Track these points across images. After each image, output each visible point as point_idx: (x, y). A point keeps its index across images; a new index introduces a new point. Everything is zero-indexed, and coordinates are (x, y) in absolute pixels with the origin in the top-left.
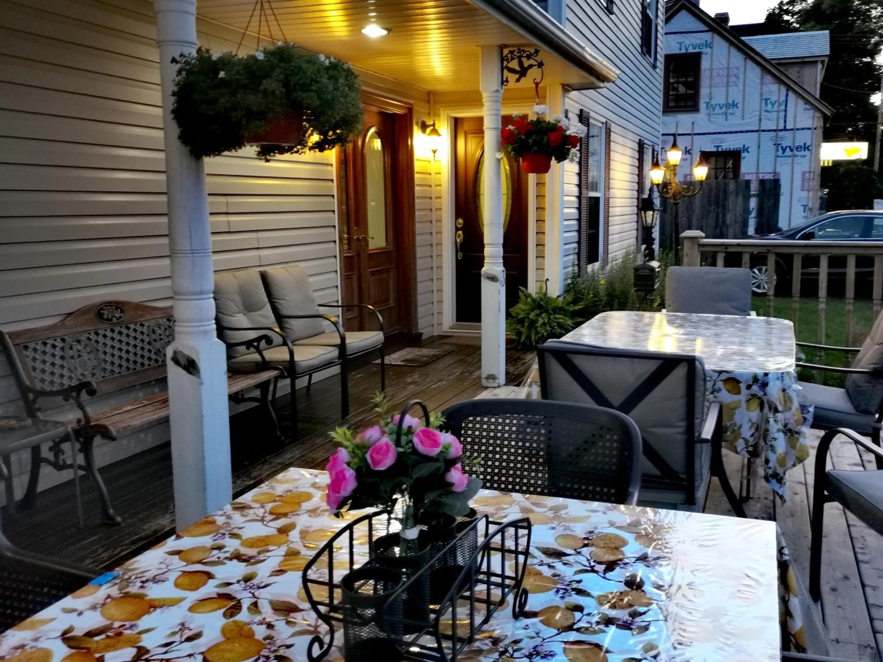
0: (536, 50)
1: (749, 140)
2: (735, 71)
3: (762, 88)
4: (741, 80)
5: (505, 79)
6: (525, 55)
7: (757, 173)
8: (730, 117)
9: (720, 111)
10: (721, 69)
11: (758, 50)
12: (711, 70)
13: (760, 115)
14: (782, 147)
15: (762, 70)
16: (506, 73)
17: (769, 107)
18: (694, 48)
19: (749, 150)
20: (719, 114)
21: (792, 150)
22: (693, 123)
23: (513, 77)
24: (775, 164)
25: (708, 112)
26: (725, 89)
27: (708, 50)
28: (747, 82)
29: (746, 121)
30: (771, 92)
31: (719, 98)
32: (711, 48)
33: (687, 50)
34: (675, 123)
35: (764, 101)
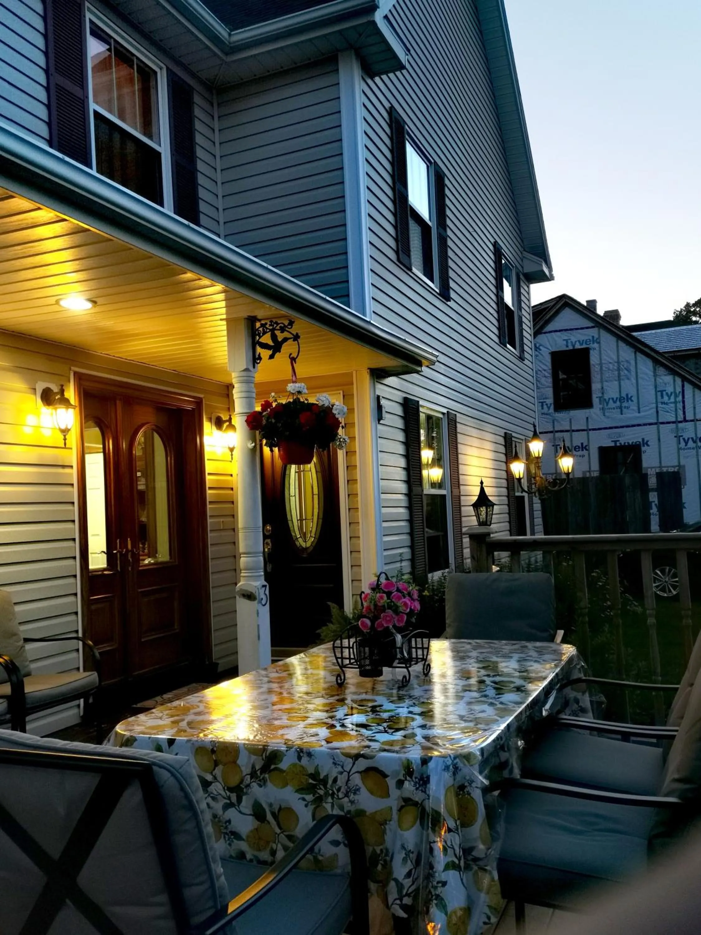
0: (290, 321)
1: (649, 433)
2: (626, 365)
3: (655, 380)
4: (633, 373)
5: (257, 356)
6: (278, 328)
7: (661, 467)
8: (625, 410)
9: (614, 405)
10: (610, 363)
11: (651, 344)
12: (601, 364)
13: (657, 407)
14: (684, 439)
15: (653, 362)
16: (259, 350)
17: (666, 398)
18: (582, 344)
19: (649, 443)
20: (614, 408)
21: (695, 442)
22: (587, 418)
23: (265, 353)
24: (679, 456)
25: (601, 406)
26: (616, 383)
27: (596, 345)
28: (640, 375)
29: (642, 414)
30: (665, 384)
31: (612, 392)
32: (599, 343)
33: (574, 346)
34: (568, 419)
35: (659, 394)
